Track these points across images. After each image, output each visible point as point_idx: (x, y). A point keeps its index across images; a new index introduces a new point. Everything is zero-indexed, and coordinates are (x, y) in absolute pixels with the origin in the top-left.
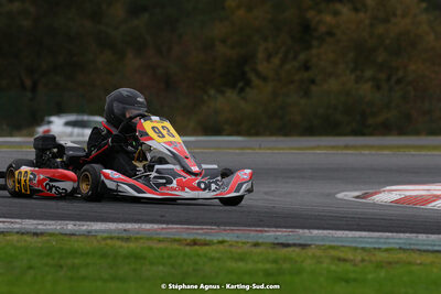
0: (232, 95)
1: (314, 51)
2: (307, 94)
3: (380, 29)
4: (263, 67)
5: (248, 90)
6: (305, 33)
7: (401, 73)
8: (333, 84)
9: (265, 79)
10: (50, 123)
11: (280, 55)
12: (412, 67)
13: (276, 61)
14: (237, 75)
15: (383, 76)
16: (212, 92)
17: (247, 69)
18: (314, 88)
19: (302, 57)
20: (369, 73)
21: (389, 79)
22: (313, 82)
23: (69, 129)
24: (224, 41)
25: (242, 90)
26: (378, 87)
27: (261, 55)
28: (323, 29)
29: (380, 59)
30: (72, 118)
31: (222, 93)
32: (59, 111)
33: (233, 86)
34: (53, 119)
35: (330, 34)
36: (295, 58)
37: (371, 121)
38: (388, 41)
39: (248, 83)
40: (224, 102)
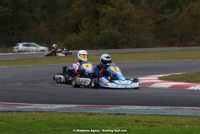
0: (75, 35)
1: (100, 21)
2: (98, 34)
3: (120, 13)
4: (84, 26)
5: (79, 33)
6: (97, 14)
7: (127, 27)
8: (106, 31)
9: (85, 29)
10: (18, 45)
11: (89, 22)
12: (130, 24)
13: (88, 24)
14: (76, 29)
15: (121, 28)
16: (68, 34)
17: (79, 27)
18: (100, 32)
19: (96, 22)
20: (117, 27)
21: (123, 28)
22: (99, 30)
23: (25, 47)
24: (71, 18)
25: (78, 33)
26: (120, 31)
27: (83, 22)
28: (102, 13)
29: (120, 23)
30: (26, 43)
31: (72, 34)
32: (21, 41)
33: (75, 32)
34: (19, 44)
35: (105, 14)
36: (94, 23)
37: (118, 42)
38: (122, 17)
39: (79, 31)
40: (73, 37)
